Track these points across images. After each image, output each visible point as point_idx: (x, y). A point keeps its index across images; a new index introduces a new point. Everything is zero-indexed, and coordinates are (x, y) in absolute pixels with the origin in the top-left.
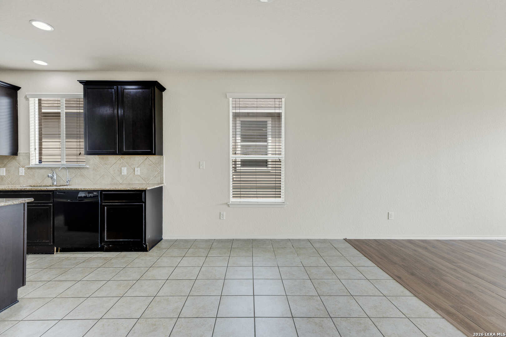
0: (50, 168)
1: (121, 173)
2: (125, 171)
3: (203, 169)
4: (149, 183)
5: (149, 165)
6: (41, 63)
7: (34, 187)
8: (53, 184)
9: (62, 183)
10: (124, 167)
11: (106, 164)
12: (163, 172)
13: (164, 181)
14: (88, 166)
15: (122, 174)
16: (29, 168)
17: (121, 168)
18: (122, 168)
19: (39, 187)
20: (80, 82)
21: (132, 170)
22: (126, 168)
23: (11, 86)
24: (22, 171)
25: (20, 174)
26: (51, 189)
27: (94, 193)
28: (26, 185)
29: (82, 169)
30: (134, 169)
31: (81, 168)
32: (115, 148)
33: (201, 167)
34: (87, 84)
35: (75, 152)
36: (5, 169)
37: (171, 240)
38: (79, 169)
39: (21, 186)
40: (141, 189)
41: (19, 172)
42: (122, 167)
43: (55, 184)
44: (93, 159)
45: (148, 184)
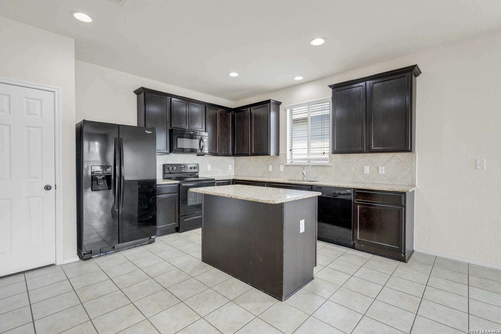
0: (300, 165)
1: (363, 172)
2: (367, 170)
3: (484, 169)
4: (396, 184)
5: (397, 164)
6: (299, 78)
7: (291, 181)
8: (304, 179)
9: (309, 179)
10: (366, 165)
11: (348, 163)
12: (416, 172)
13: (416, 184)
14: (331, 165)
15: (365, 173)
16: (286, 166)
17: (363, 167)
18: (365, 167)
19: (294, 181)
20: (330, 87)
21: (376, 169)
22: (368, 167)
23: (276, 102)
24: (282, 168)
25: (281, 170)
26: (310, 184)
27: (347, 191)
28: (286, 179)
29: (326, 167)
30: (377, 168)
31: (324, 166)
32: (362, 147)
33: (479, 167)
34: (335, 87)
35: (320, 152)
36: (271, 166)
37: (426, 254)
38: (323, 167)
39: (283, 180)
40: (400, 191)
41: (280, 168)
42: (364, 165)
43: (305, 179)
44: (336, 158)
45: (394, 184)
